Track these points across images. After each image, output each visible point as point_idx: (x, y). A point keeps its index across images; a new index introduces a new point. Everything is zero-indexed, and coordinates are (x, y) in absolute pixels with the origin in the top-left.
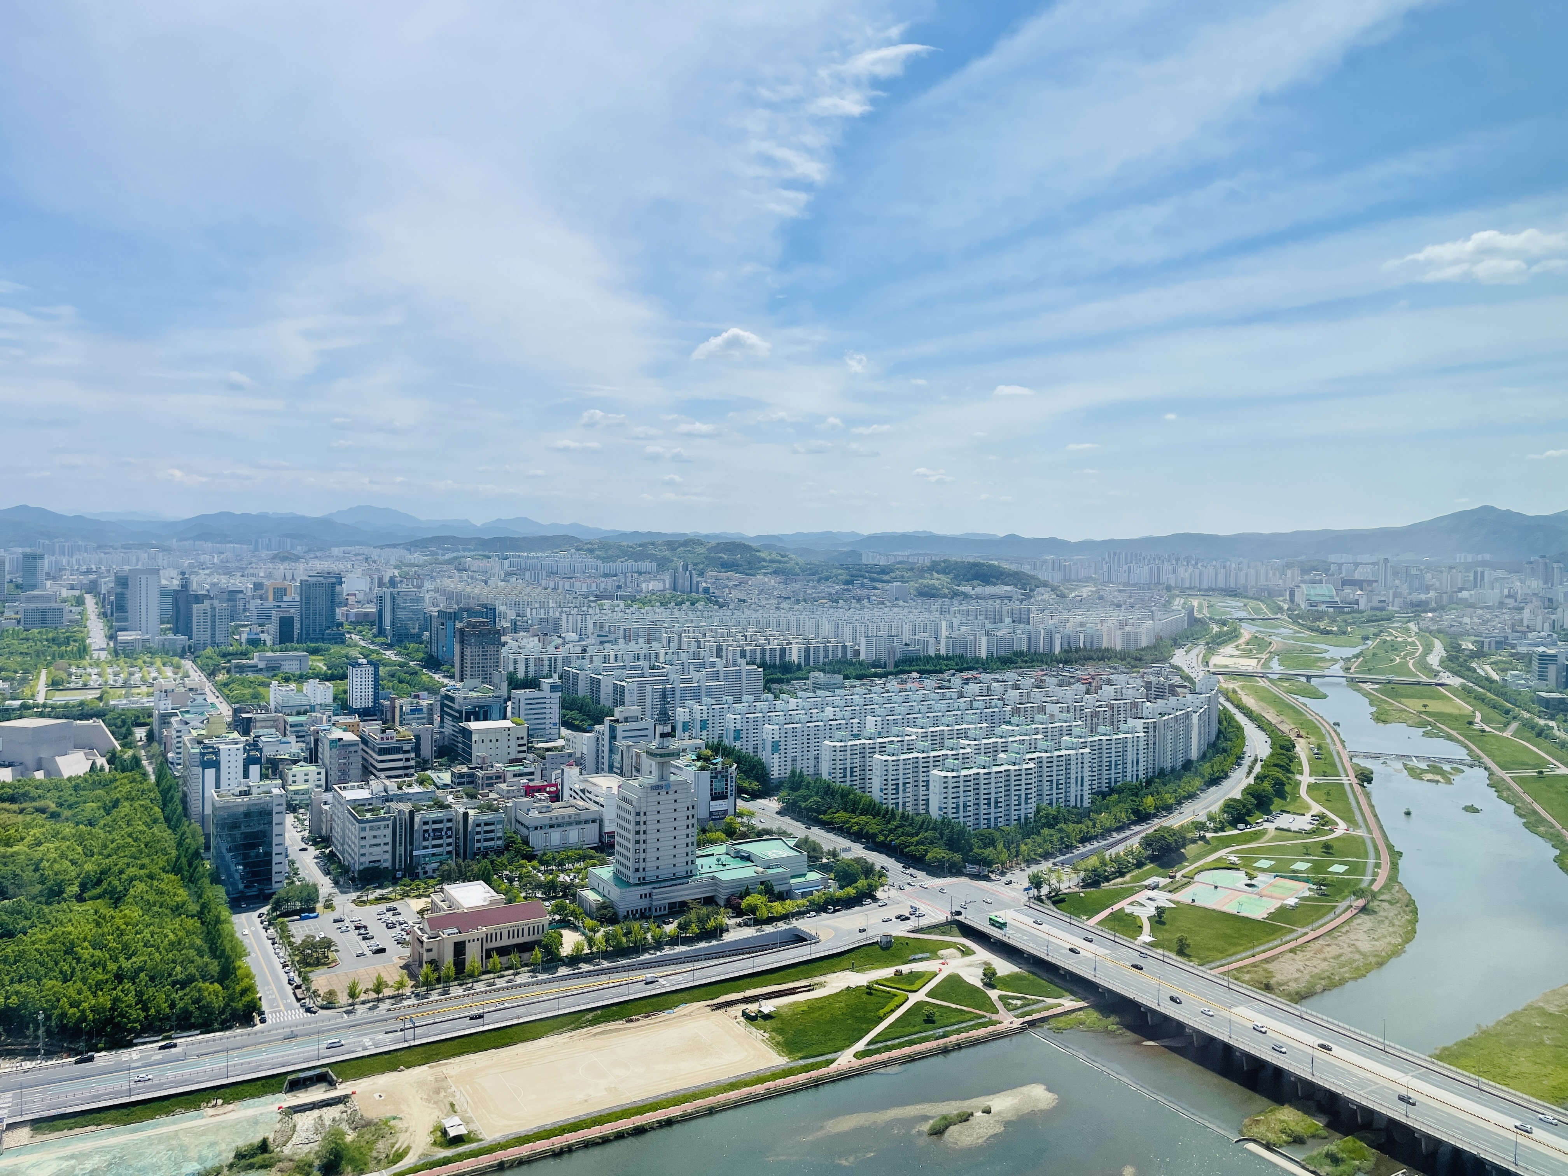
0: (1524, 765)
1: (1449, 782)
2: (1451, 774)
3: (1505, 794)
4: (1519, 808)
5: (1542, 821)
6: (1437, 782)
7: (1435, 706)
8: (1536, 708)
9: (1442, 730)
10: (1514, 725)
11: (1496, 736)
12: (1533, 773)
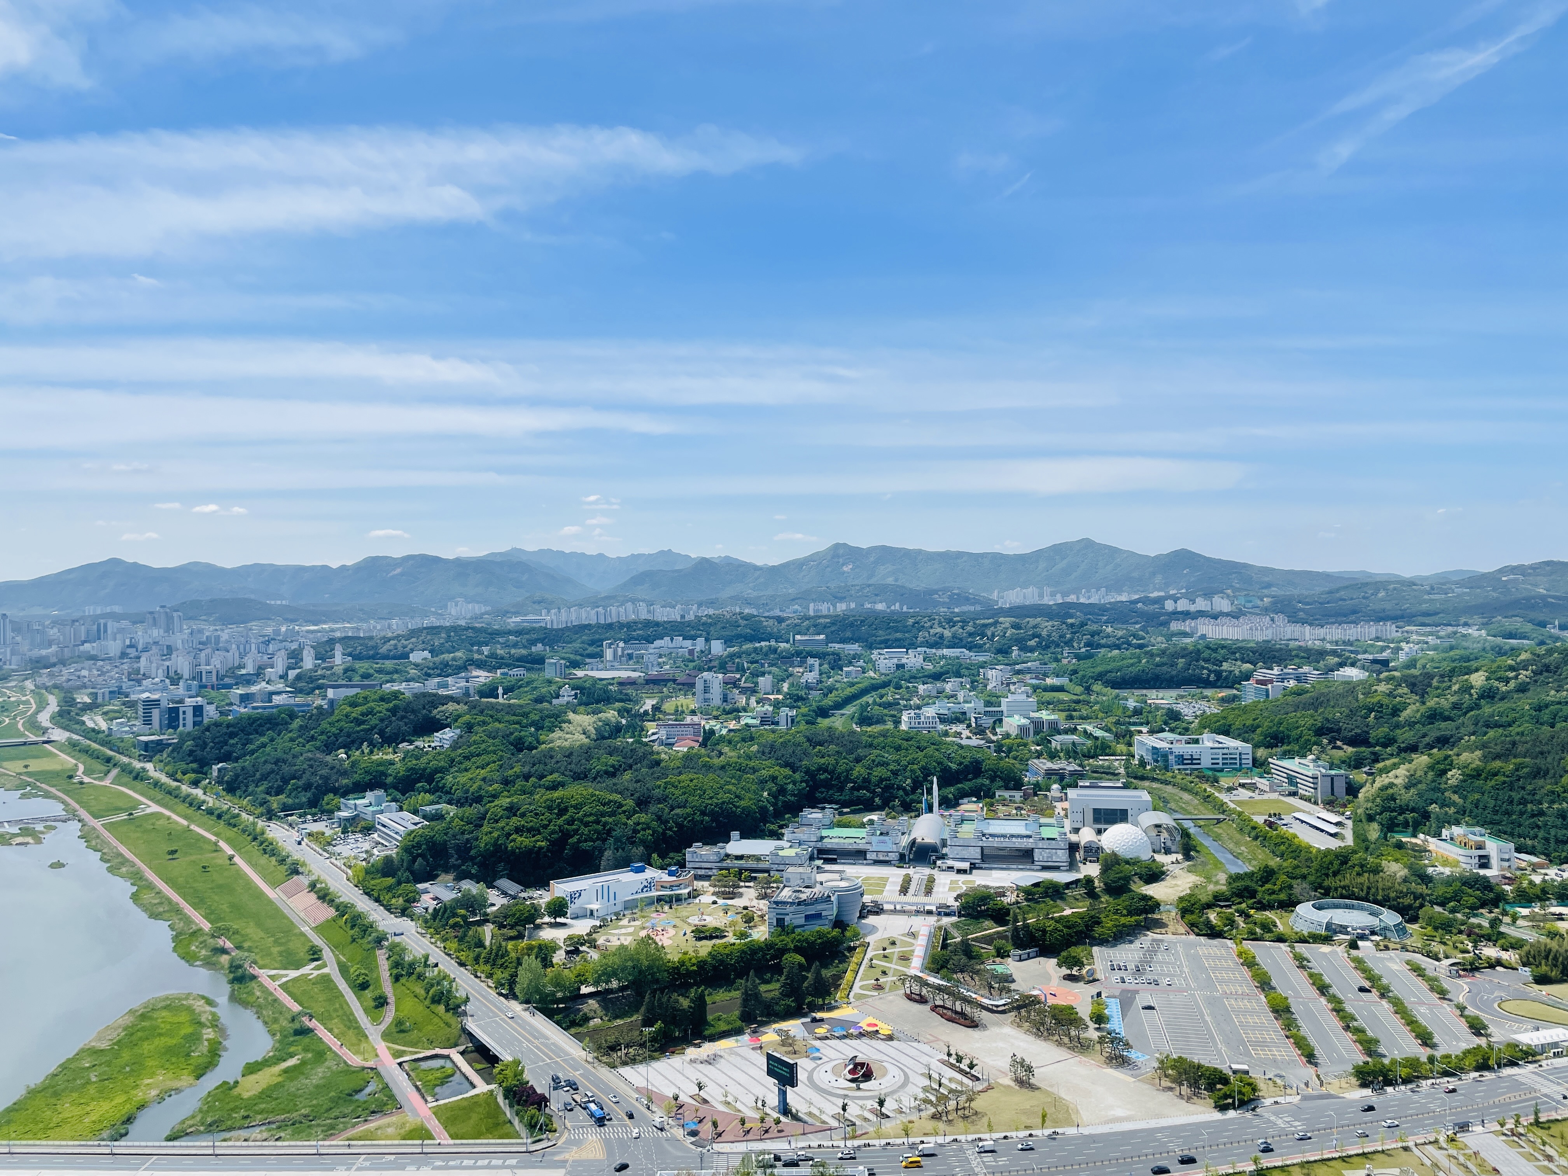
0: (118, 810)
1: (39, 841)
2: (42, 833)
3: (94, 843)
4: (104, 854)
5: (125, 861)
6: (26, 844)
7: (36, 765)
8: (137, 752)
9: (41, 789)
10: (115, 772)
11: (95, 787)
12: (124, 816)
